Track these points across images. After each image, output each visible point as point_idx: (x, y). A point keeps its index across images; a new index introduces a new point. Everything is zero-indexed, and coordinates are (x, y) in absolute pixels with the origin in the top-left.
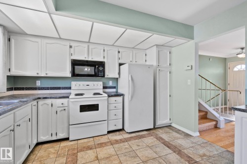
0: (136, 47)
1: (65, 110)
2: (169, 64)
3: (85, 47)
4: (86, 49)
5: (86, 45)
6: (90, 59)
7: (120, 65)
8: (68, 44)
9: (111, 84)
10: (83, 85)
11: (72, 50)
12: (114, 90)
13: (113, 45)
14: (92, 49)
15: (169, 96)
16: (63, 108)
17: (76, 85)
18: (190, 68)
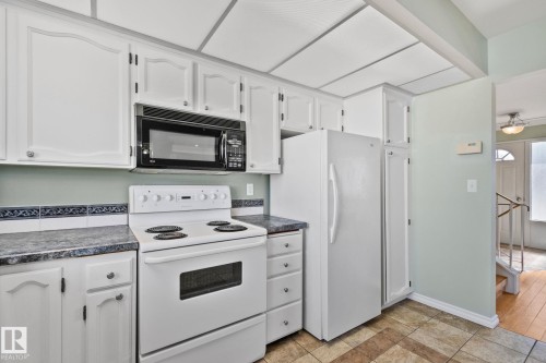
0: (323, 89)
1: (119, 298)
2: (406, 140)
3: (183, 68)
4: (188, 74)
5: (186, 61)
6: (200, 110)
7: (284, 135)
8: (123, 45)
9: (250, 191)
10: (172, 198)
11: (138, 70)
12: (259, 211)
13: (267, 74)
14: (205, 76)
15: (407, 222)
16: (112, 293)
17: (146, 198)
18: (477, 149)
